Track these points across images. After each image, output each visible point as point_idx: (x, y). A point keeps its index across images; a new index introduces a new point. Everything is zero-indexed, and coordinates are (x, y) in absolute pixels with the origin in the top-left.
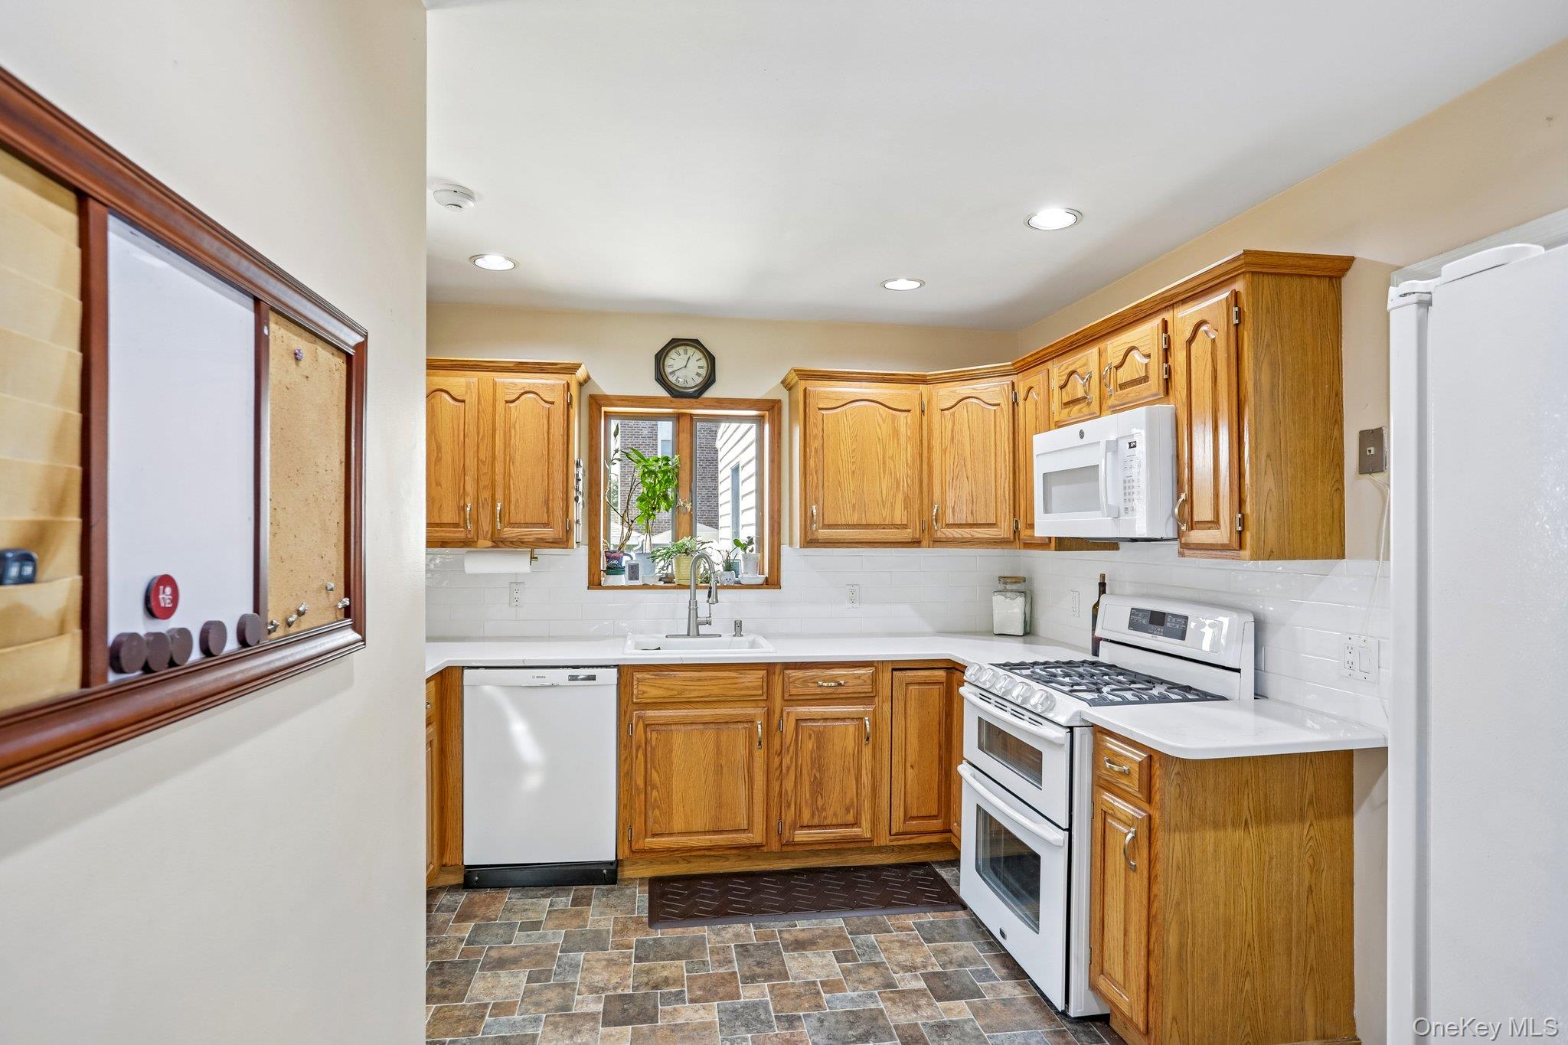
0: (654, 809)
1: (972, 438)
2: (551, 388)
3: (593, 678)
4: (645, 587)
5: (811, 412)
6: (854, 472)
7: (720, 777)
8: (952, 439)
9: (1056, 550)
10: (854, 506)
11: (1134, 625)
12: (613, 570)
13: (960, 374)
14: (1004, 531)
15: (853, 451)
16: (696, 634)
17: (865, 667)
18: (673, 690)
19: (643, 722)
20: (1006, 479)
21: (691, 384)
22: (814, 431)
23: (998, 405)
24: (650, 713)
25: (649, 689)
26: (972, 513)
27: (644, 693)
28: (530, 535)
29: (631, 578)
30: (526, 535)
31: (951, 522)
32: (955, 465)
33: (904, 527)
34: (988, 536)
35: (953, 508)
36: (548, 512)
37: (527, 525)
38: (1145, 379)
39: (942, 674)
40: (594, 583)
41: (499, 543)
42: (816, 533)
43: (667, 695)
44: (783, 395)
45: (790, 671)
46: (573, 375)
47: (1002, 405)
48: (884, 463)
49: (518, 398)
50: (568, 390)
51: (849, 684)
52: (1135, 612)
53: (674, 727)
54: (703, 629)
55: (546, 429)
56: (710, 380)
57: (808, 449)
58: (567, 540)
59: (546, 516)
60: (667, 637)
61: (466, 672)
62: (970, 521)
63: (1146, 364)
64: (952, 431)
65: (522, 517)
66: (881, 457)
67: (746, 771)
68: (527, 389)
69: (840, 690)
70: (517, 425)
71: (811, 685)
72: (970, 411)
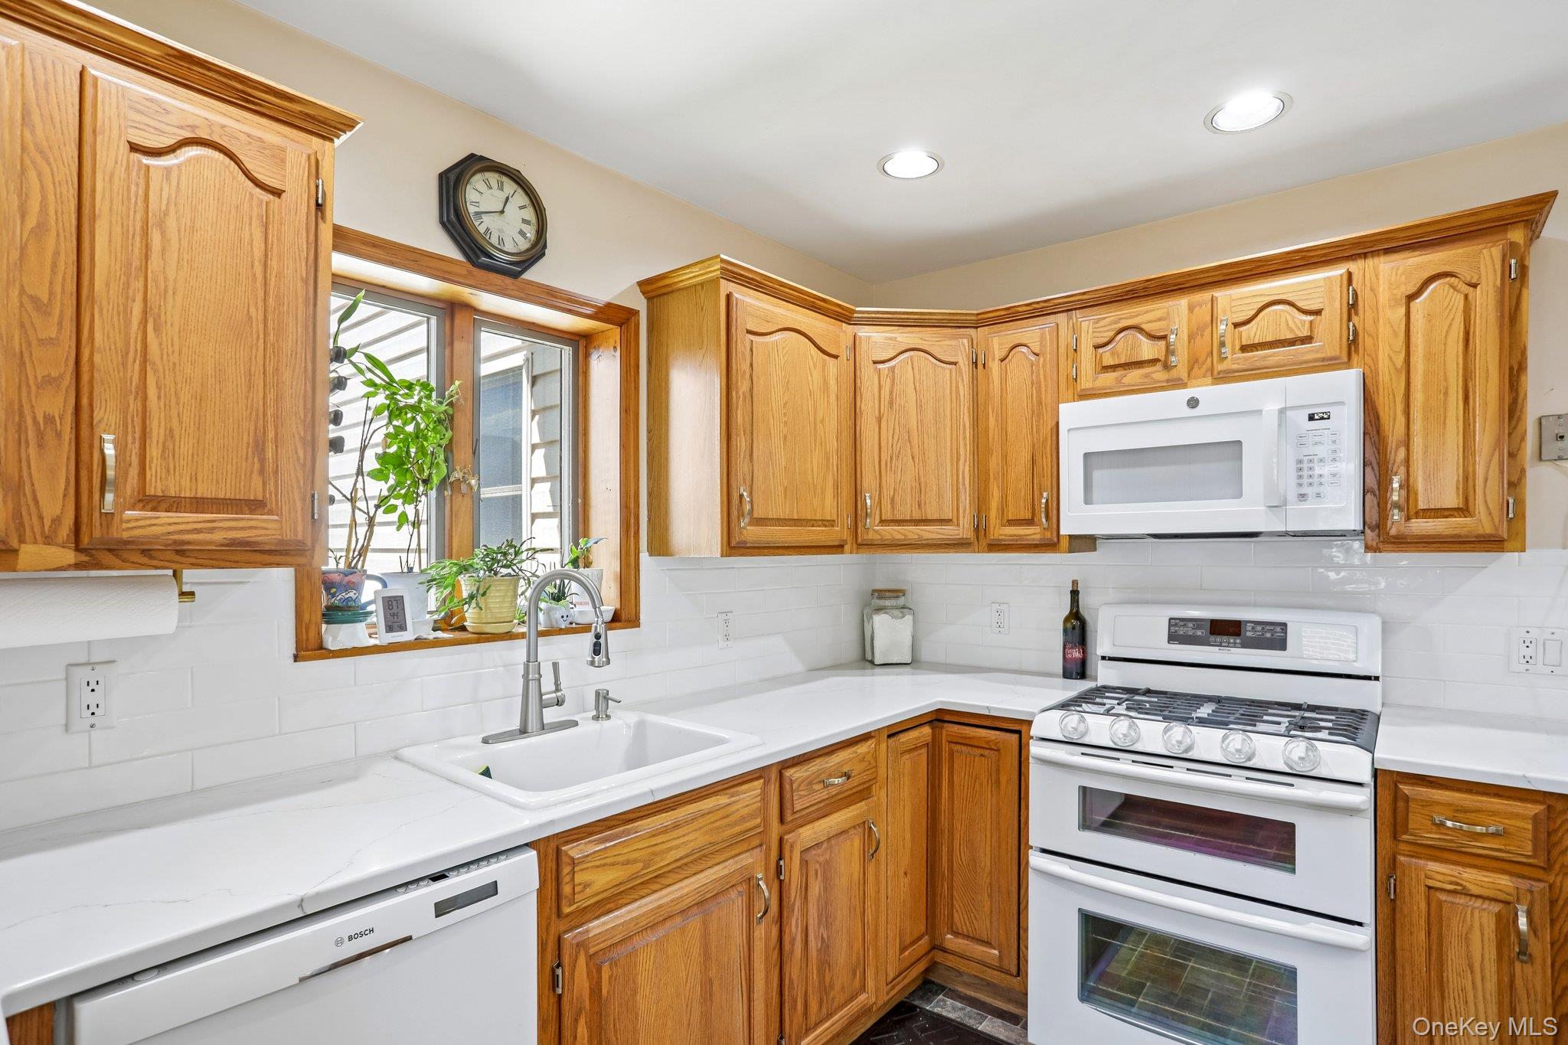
1: (920, 406)
2: (275, 152)
4: (420, 644)
5: (738, 334)
6: (785, 438)
8: (891, 403)
9: (1070, 551)
10: (785, 490)
11: (1173, 638)
12: (342, 612)
13: (903, 316)
14: (964, 529)
15: (785, 404)
16: (538, 726)
17: (866, 741)
18: (635, 861)
19: (586, 952)
20: (965, 461)
21: (509, 247)
22: (741, 365)
23: (955, 364)
24: (597, 927)
25: (590, 875)
26: (919, 506)
27: (586, 886)
28: (211, 530)
29: (390, 629)
30: (199, 531)
31: (890, 517)
32: (896, 437)
33: (831, 523)
34: (942, 537)
35: (893, 500)
36: (262, 471)
37: (199, 504)
38: (1307, 340)
39: (926, 730)
40: (309, 648)
41: (101, 555)
42: (745, 532)
44: (639, 304)
45: (791, 772)
46: (328, 143)
47: (961, 363)
48: (815, 429)
49: (174, 149)
50: (317, 173)
51: (854, 773)
52: (1173, 622)
54: (551, 715)
55: (258, 253)
56: (537, 251)
57: (734, 394)
59: (257, 481)
60: (485, 741)
62: (916, 516)
63: (1311, 322)
64: (891, 393)
65: (186, 482)
66: (812, 419)
68: (202, 137)
69: (846, 785)
70: (171, 223)
71: (817, 786)
72: (916, 370)
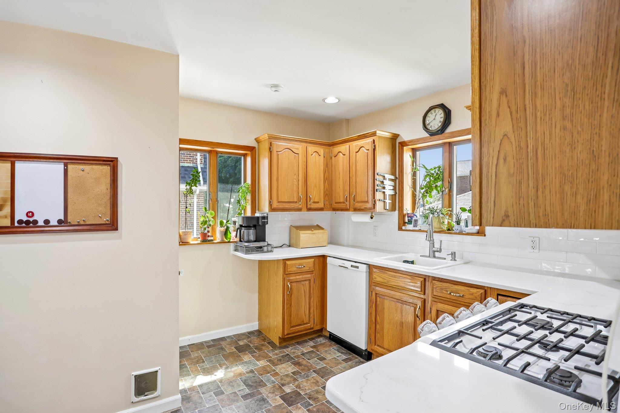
0: (378, 333)
2: (368, 143)
3: (357, 267)
4: (420, 230)
7: (402, 328)
16: (433, 256)
17: (478, 288)
18: (385, 279)
19: (375, 292)
24: (377, 288)
25: (378, 277)
27: (375, 278)
28: (363, 206)
29: (414, 226)
30: (361, 206)
36: (367, 196)
37: (362, 202)
40: (400, 229)
41: (356, 210)
43: (383, 282)
45: (436, 282)
46: (376, 136)
49: (359, 150)
50: (374, 143)
51: (466, 297)
53: (386, 297)
55: (367, 162)
58: (374, 208)
59: (367, 198)
61: (328, 258)
65: (360, 199)
67: (413, 330)
68: (361, 146)
69: (460, 299)
70: (359, 162)
71: (445, 292)
